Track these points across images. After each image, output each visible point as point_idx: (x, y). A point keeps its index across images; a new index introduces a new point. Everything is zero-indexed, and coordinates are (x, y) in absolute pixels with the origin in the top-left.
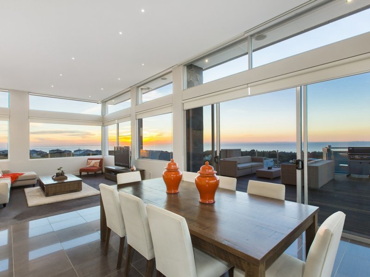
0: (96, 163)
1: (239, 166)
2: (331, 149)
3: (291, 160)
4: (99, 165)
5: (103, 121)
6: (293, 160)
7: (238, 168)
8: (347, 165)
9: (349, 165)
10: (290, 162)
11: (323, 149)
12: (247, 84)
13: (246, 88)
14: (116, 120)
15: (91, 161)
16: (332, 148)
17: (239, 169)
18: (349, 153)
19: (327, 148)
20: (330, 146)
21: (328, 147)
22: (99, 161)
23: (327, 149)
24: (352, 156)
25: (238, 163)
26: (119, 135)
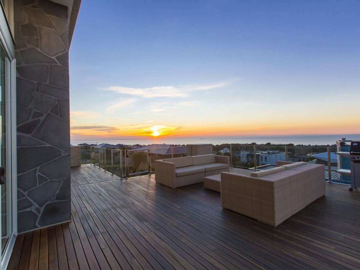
1: (178, 171)
2: (346, 143)
3: (309, 154)
6: (310, 153)
7: (176, 174)
8: (349, 171)
9: (353, 171)
10: (308, 155)
11: (337, 142)
16: (347, 141)
17: (177, 176)
18: (351, 152)
20: (344, 139)
21: (341, 140)
23: (340, 142)
24: (358, 156)
25: (176, 166)
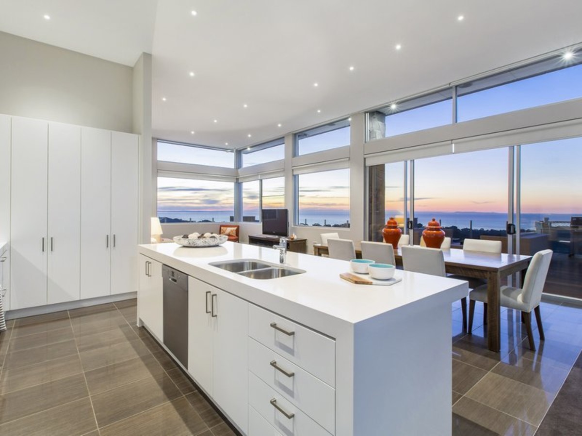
0: (232, 231)
4: (235, 233)
5: (236, 176)
8: (569, 242)
12: (452, 140)
13: (450, 144)
14: (259, 176)
15: (225, 228)
19: (542, 221)
22: (235, 228)
26: (263, 195)
